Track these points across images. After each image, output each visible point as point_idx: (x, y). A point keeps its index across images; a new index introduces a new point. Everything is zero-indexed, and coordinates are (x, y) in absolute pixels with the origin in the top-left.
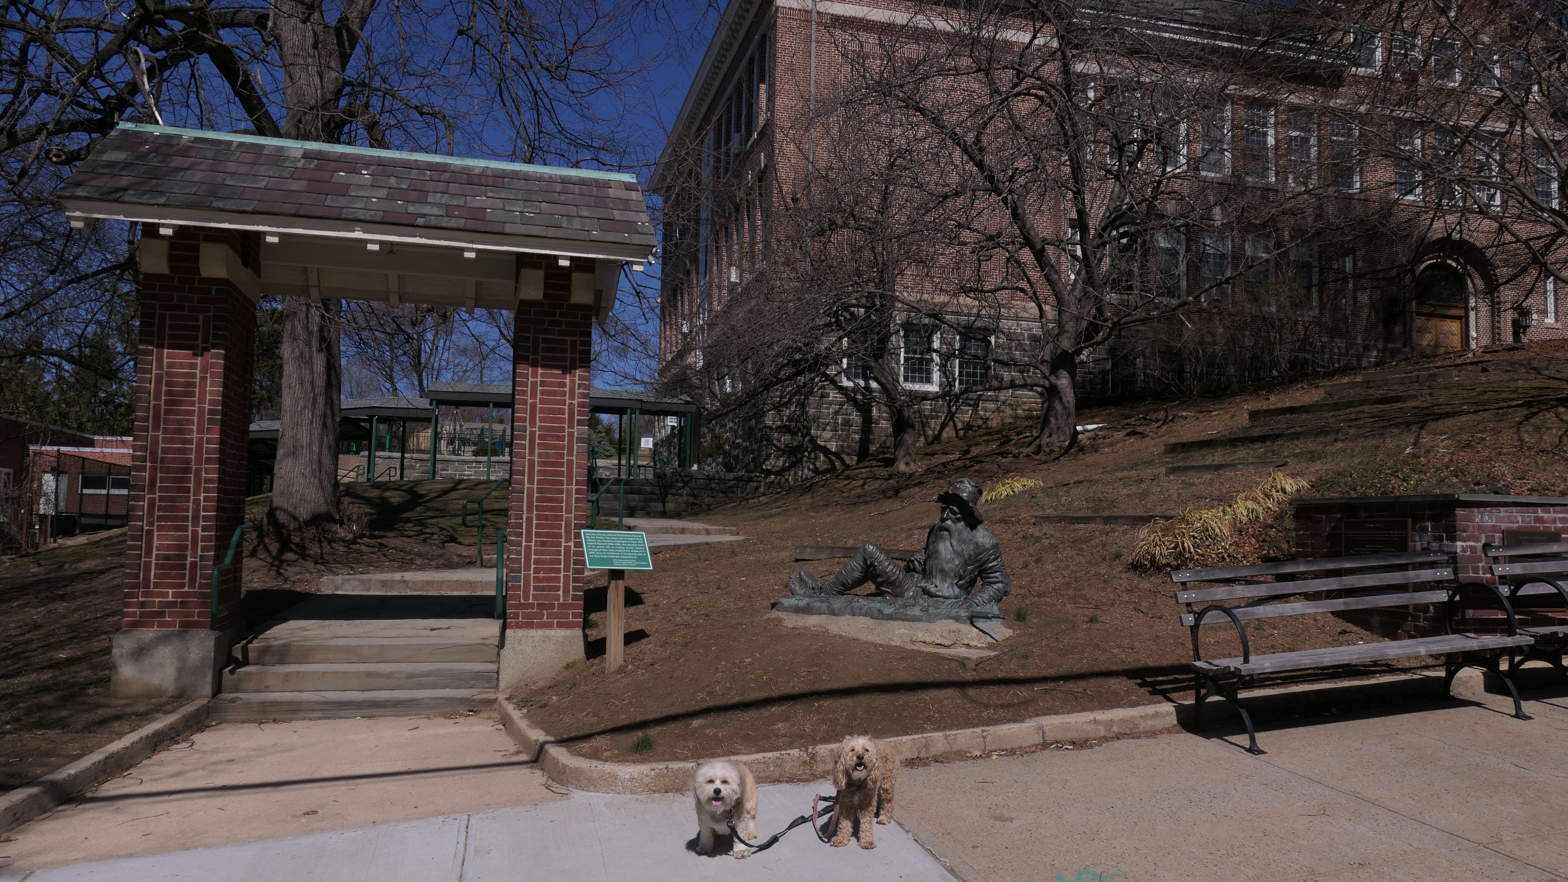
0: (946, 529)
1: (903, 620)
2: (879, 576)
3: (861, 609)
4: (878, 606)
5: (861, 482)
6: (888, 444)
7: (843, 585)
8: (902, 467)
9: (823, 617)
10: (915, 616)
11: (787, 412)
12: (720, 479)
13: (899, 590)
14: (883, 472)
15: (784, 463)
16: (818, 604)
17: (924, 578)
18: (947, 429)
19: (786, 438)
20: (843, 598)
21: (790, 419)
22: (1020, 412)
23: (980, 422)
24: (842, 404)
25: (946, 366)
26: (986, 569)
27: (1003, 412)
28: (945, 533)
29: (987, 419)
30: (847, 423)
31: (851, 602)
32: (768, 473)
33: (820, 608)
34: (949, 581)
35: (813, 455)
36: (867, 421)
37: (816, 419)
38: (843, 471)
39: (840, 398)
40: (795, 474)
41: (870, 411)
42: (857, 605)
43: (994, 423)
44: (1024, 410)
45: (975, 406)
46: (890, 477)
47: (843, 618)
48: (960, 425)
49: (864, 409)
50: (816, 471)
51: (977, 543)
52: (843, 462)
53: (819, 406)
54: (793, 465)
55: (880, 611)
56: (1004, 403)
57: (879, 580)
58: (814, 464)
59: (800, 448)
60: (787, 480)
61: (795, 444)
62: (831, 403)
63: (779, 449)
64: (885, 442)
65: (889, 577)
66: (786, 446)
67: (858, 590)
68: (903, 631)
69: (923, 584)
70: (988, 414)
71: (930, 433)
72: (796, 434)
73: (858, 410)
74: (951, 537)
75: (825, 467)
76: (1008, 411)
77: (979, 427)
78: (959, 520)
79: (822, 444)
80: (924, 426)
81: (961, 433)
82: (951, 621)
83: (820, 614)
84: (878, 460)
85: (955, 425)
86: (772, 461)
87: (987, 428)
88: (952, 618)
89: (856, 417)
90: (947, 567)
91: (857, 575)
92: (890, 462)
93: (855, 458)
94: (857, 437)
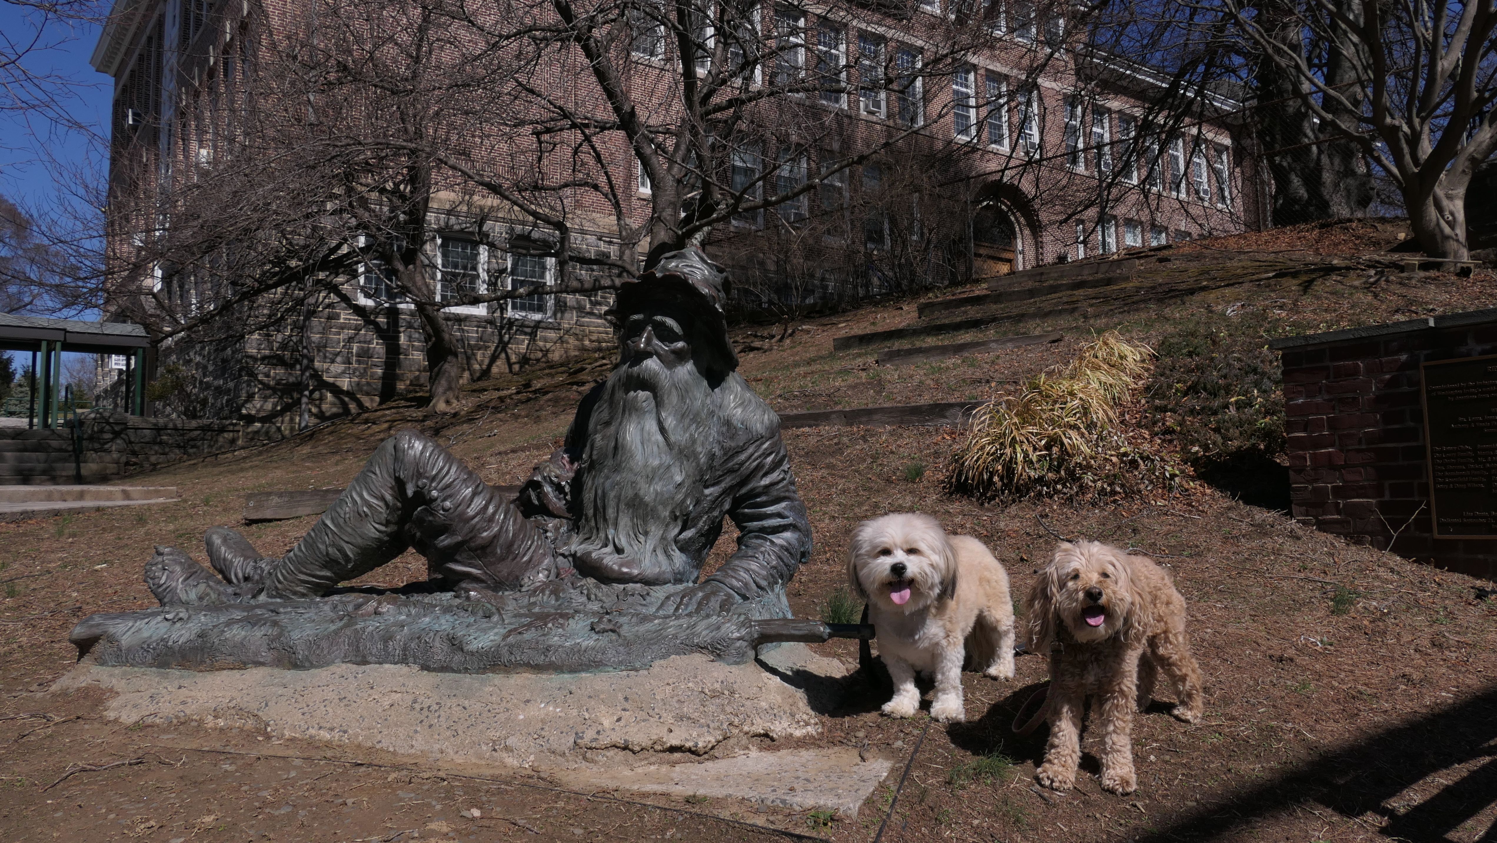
0: (647, 384)
1: (538, 668)
2: (444, 529)
3: (387, 638)
4: (445, 623)
5: (386, 425)
6: (422, 381)
7: (329, 563)
8: (441, 406)
9: (255, 674)
10: (576, 650)
11: (280, 338)
12: (176, 429)
13: (504, 569)
14: (418, 413)
15: (275, 405)
16: (236, 633)
17: (576, 527)
18: (499, 363)
19: (279, 372)
20: (326, 606)
21: (284, 346)
22: (587, 343)
23: (540, 355)
24: (357, 329)
25: (495, 284)
26: (753, 494)
27: (568, 343)
28: (643, 395)
29: (548, 351)
30: (365, 354)
31: (351, 619)
32: (250, 419)
33: (242, 645)
34: (655, 531)
35: (317, 395)
36: (393, 351)
37: (321, 347)
38: (359, 414)
39: (356, 320)
40: (292, 420)
41: (398, 338)
42: (372, 625)
43: (556, 356)
44: (591, 341)
45: (533, 335)
46: (425, 418)
47: (322, 675)
48: (513, 358)
49: (389, 336)
50: (321, 416)
51: (728, 423)
52: (360, 405)
53: (325, 331)
54: (287, 408)
55: (455, 644)
56: (567, 332)
57: (444, 541)
58: (319, 407)
59: (299, 387)
60: (279, 429)
61: (292, 380)
62: (342, 327)
63: (266, 386)
64: (417, 378)
65: (474, 532)
66: (278, 383)
67: (376, 577)
68: (541, 709)
69: (576, 546)
70: (548, 345)
71: (477, 367)
72: (292, 366)
73: (380, 337)
74: (659, 404)
75: (335, 410)
76: (572, 341)
77: (538, 360)
78: (680, 357)
79: (331, 380)
80: (468, 358)
81: (516, 367)
82: (698, 659)
83: (243, 666)
84: (407, 400)
85: (508, 358)
86: (257, 403)
87: (548, 362)
88: (701, 648)
89: (377, 346)
90: (650, 492)
91: (373, 530)
92: (424, 401)
93: (377, 399)
94: (379, 371)
